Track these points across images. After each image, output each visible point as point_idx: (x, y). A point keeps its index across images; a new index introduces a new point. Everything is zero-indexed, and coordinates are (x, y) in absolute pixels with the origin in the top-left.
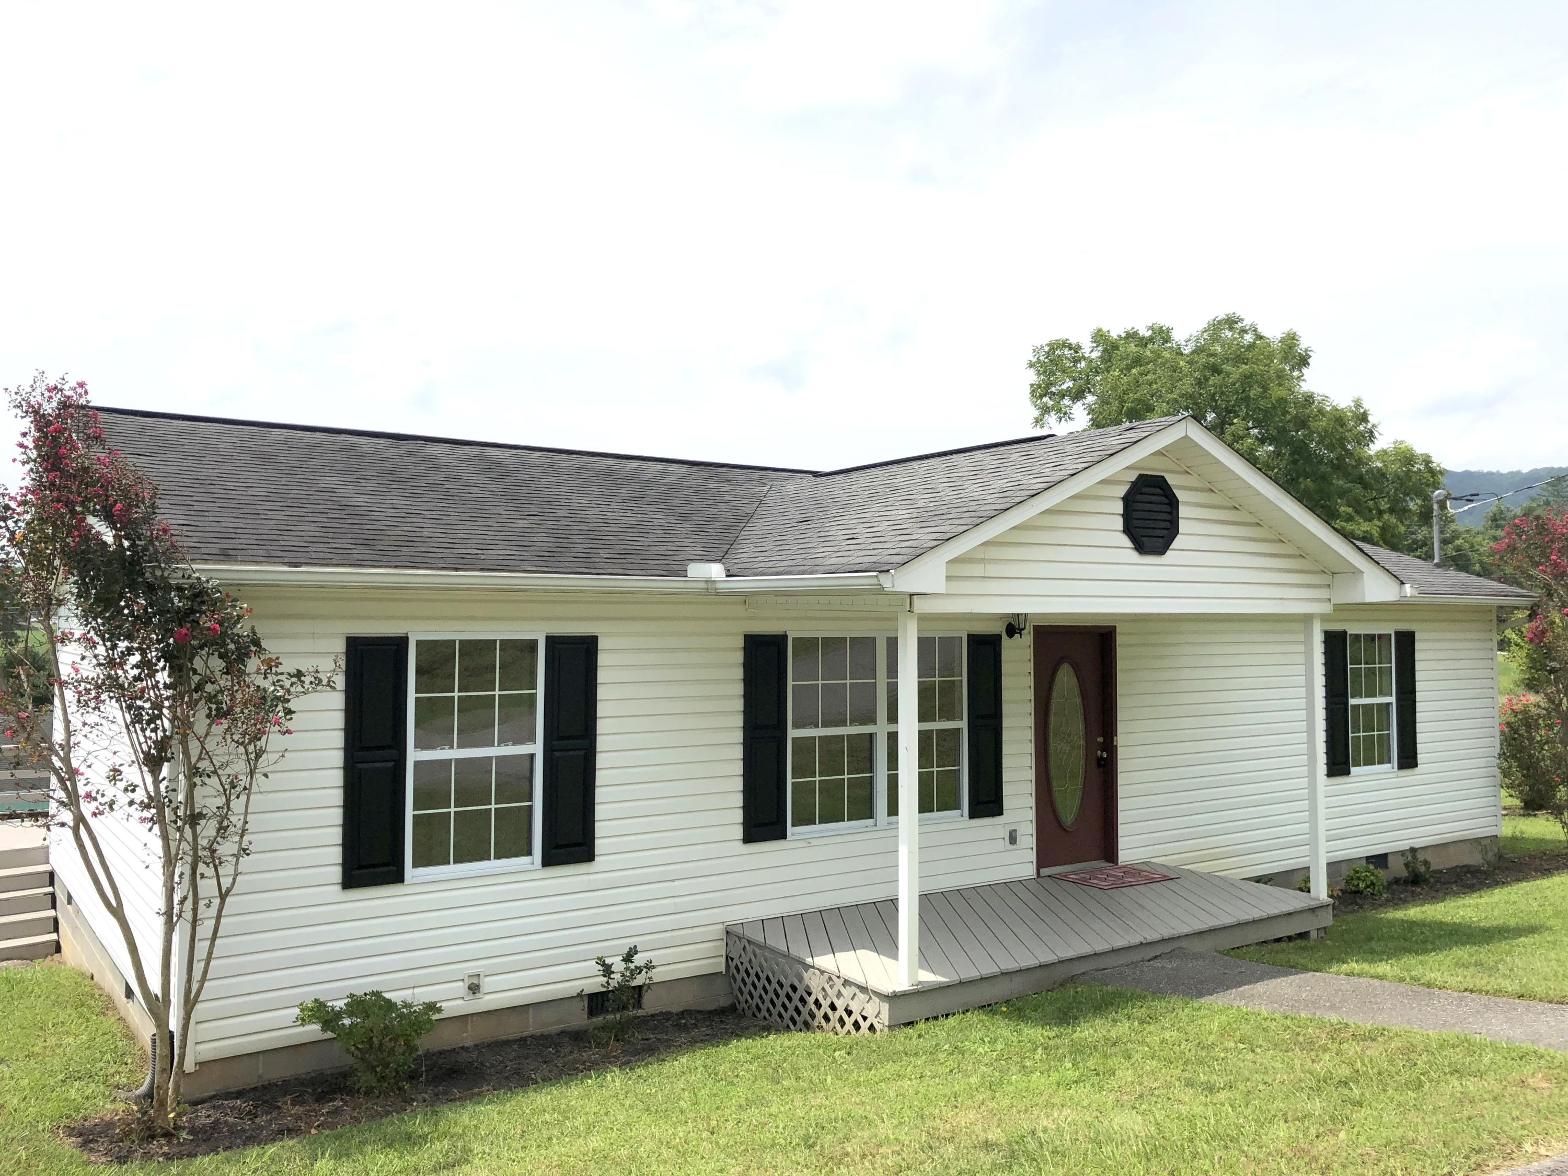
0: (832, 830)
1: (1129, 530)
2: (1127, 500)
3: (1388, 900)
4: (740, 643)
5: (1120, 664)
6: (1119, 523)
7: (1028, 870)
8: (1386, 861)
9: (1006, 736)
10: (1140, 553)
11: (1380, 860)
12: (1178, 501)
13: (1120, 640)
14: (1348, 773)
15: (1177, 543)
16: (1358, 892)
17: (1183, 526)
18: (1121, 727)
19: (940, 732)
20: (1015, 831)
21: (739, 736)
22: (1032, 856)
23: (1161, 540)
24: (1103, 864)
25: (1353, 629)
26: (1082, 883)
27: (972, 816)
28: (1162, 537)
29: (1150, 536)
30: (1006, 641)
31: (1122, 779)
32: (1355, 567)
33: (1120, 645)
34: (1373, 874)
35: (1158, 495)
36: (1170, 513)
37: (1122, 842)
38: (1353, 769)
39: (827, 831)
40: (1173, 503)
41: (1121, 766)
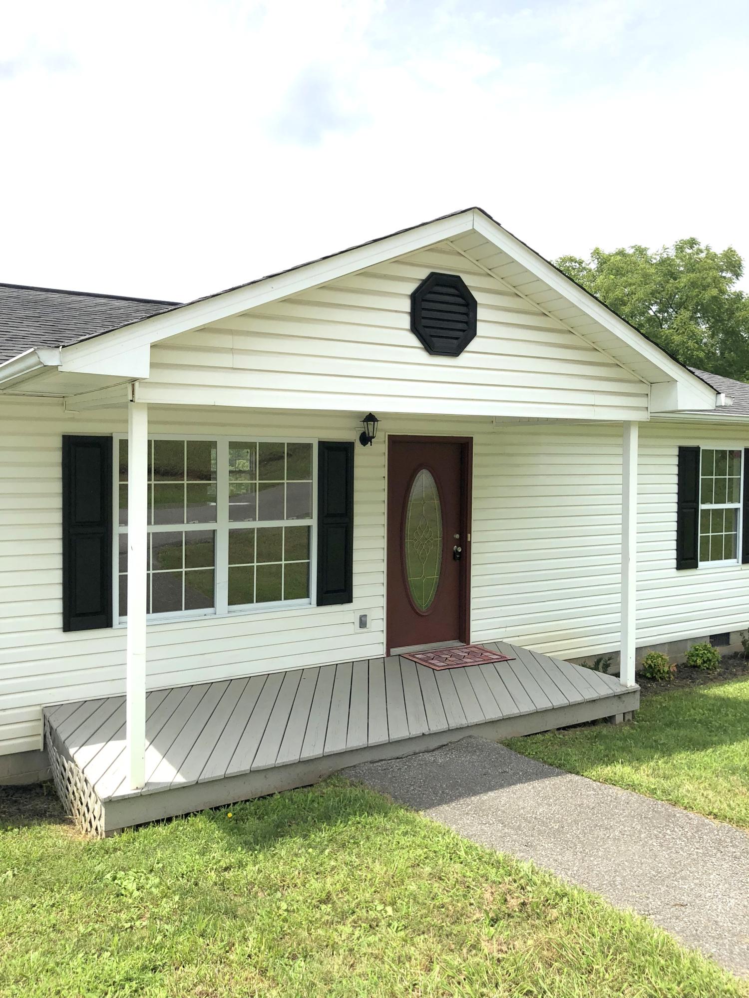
0: (167, 619)
1: (415, 328)
2: (416, 298)
3: (719, 674)
4: (58, 443)
5: (476, 471)
6: (406, 321)
7: (380, 650)
8: (728, 638)
9: (357, 533)
10: (430, 354)
11: (721, 639)
12: (475, 302)
13: (476, 449)
14: (695, 566)
15: (473, 345)
16: (695, 666)
17: (481, 328)
18: (475, 526)
19: (289, 530)
20: (366, 616)
21: (58, 532)
22: (383, 638)
23: (455, 341)
24: (456, 643)
25: (705, 445)
26: (426, 662)
27: (320, 603)
28: (457, 338)
29: (439, 337)
30: (359, 448)
31: (475, 570)
32: (667, 375)
33: (478, 455)
34: (710, 652)
35: (453, 295)
36: (467, 314)
37: (474, 625)
38: (700, 564)
39: (161, 619)
40: (471, 305)
41: (475, 559)
